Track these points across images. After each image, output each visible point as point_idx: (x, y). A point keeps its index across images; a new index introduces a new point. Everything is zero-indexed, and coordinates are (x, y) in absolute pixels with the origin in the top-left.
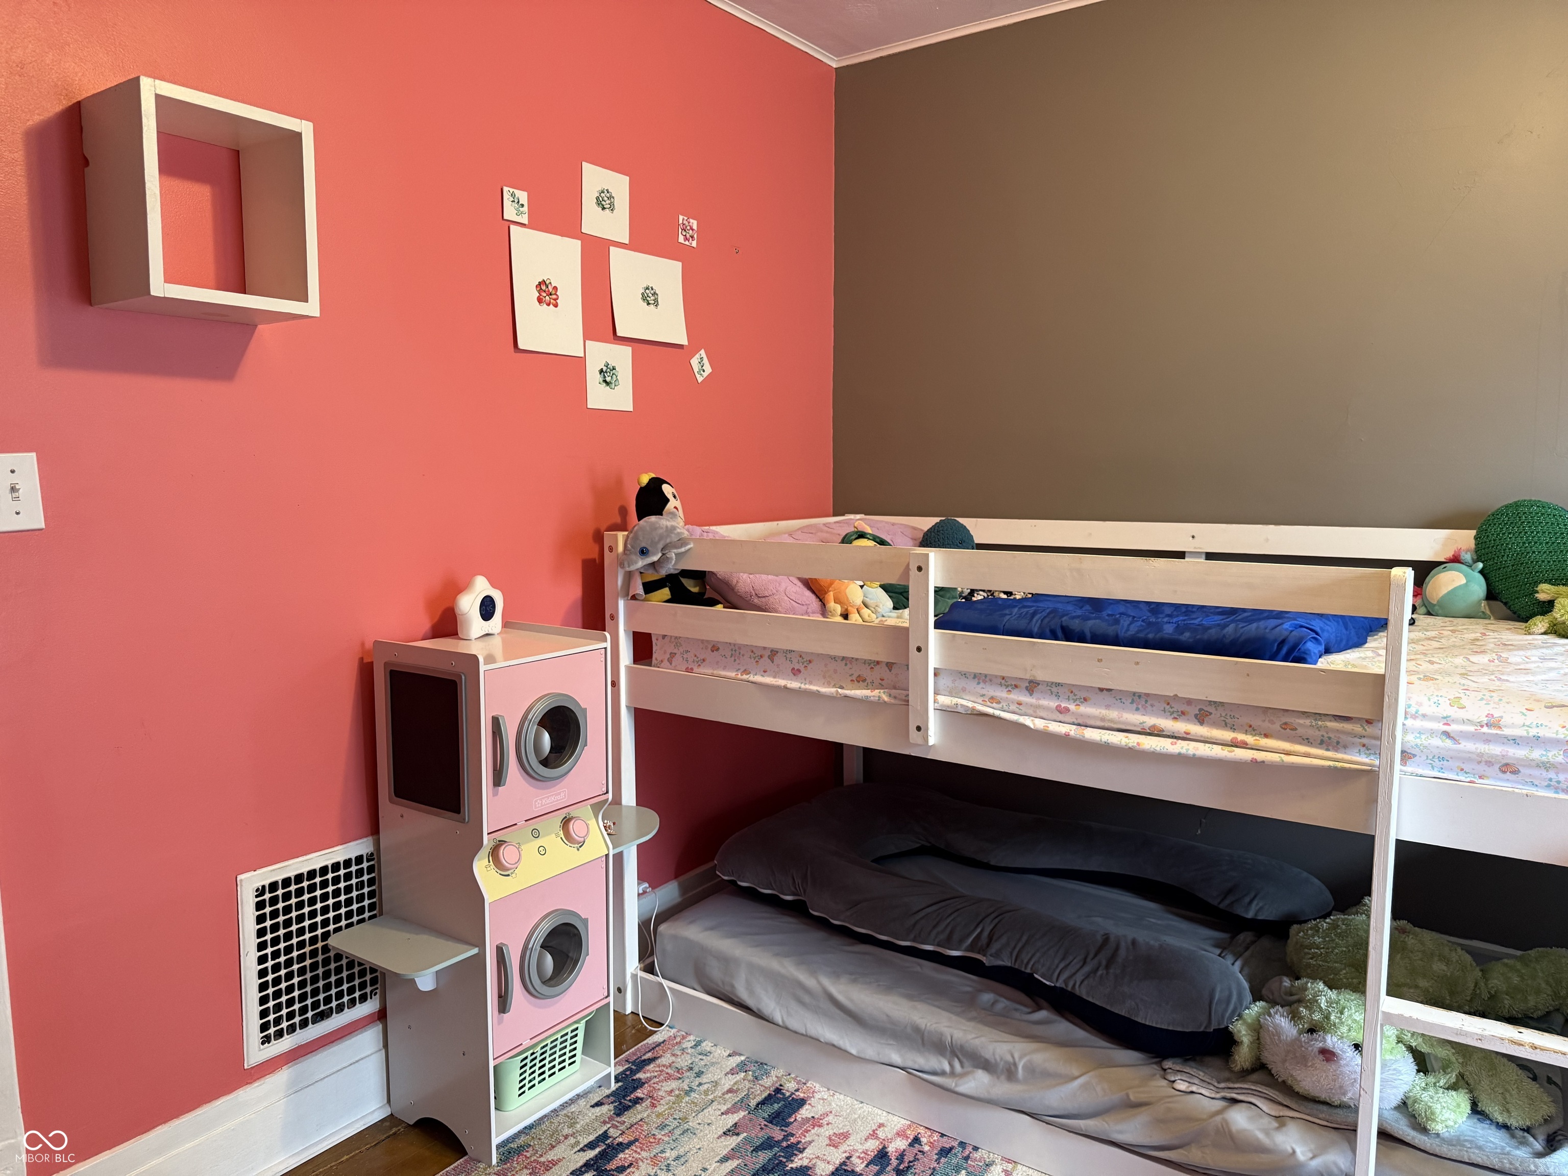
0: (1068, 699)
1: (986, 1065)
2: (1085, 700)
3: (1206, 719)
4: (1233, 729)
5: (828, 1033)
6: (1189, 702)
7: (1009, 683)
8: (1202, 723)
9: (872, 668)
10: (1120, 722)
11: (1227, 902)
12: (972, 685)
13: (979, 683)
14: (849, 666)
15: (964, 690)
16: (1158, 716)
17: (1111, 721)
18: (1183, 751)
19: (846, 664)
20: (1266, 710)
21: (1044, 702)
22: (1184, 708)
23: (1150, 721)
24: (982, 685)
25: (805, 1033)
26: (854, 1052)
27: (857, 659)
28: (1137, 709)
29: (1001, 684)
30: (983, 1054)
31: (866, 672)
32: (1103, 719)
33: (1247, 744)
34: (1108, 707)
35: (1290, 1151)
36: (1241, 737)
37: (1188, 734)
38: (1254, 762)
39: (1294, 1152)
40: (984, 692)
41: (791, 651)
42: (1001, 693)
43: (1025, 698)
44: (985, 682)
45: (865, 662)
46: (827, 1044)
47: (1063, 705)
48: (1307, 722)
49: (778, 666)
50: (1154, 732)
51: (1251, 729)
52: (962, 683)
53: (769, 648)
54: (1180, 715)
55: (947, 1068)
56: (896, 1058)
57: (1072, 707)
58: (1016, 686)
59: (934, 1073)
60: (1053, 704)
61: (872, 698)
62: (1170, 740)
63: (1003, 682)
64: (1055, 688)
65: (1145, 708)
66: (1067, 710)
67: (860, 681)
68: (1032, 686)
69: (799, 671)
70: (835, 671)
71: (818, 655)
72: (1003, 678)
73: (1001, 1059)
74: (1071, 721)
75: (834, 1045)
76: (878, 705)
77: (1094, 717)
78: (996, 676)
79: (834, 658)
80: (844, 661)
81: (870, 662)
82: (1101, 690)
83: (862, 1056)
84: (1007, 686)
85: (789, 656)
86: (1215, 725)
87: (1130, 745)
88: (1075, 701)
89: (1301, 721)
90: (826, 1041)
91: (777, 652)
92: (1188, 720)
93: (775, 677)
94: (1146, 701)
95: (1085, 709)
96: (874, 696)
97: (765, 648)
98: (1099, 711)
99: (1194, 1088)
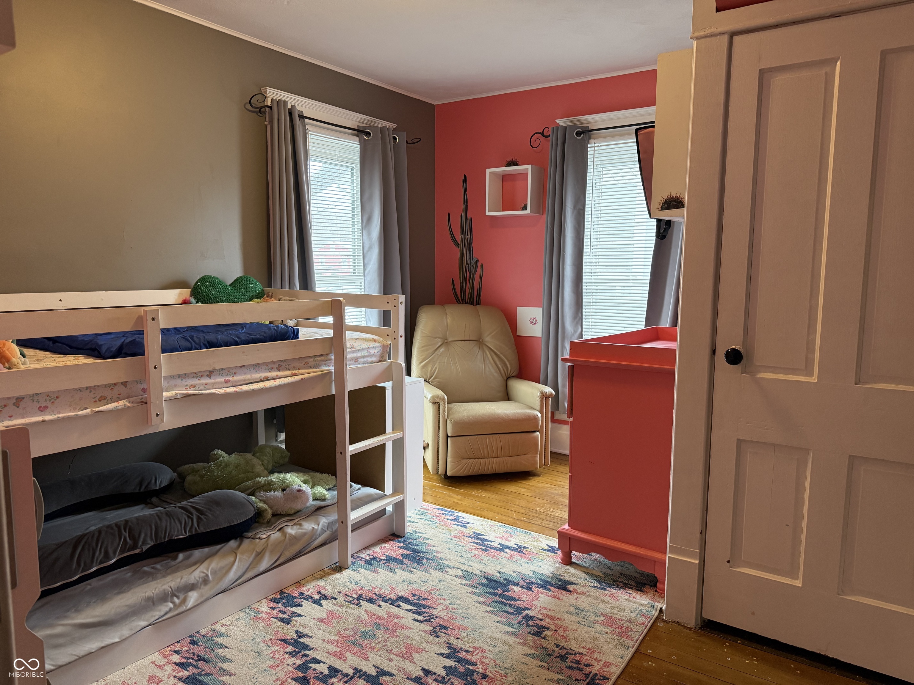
0: (227, 375)
1: (192, 587)
2: (235, 373)
3: (280, 368)
4: (289, 370)
5: (93, 645)
6: (274, 362)
7: (198, 375)
8: (279, 370)
9: (112, 389)
10: (252, 379)
11: (143, 487)
12: (179, 381)
13: (182, 380)
14: (93, 392)
15: (176, 386)
16: (265, 372)
17: (249, 380)
18: (281, 383)
19: (90, 392)
20: (299, 359)
21: (218, 380)
22: (273, 366)
23: (263, 375)
24: (184, 380)
25: (77, 658)
26: (117, 640)
27: (98, 386)
28: (256, 371)
29: (194, 377)
30: (190, 583)
31: (107, 393)
32: (245, 380)
33: (296, 374)
34: (245, 374)
35: (312, 528)
36: (294, 372)
37: (277, 376)
38: (302, 379)
39: (313, 528)
40: (186, 384)
41: (37, 394)
42: (196, 381)
43: (208, 381)
44: (185, 378)
45: (105, 386)
46: (97, 651)
47: (227, 379)
48: (312, 360)
49: (24, 409)
50: (267, 379)
51: (295, 368)
52: (173, 382)
53: (13, 397)
54: (271, 370)
55: (171, 605)
56: (143, 623)
57: (231, 378)
58: (202, 376)
59: (166, 614)
60: (222, 379)
61: (120, 407)
62: (273, 381)
63: (195, 375)
64: (221, 371)
65: (259, 370)
66: (229, 380)
67: (104, 400)
68: (210, 374)
69: (46, 407)
70: (81, 399)
71: (65, 391)
72: (195, 373)
73: (200, 578)
74: (231, 385)
75: (103, 648)
76: (125, 409)
77: (241, 381)
78: (191, 373)
79: (80, 390)
80: (88, 390)
81: (109, 385)
82: (241, 367)
83: (124, 638)
84: (197, 377)
85: (36, 398)
86: (284, 370)
87: (262, 387)
88: (230, 375)
89: (310, 360)
90: (96, 649)
91: (23, 398)
92: (274, 371)
93: (23, 418)
94: (259, 367)
95: (237, 378)
96: (121, 405)
97: (9, 398)
98: (242, 377)
99: (268, 534)
